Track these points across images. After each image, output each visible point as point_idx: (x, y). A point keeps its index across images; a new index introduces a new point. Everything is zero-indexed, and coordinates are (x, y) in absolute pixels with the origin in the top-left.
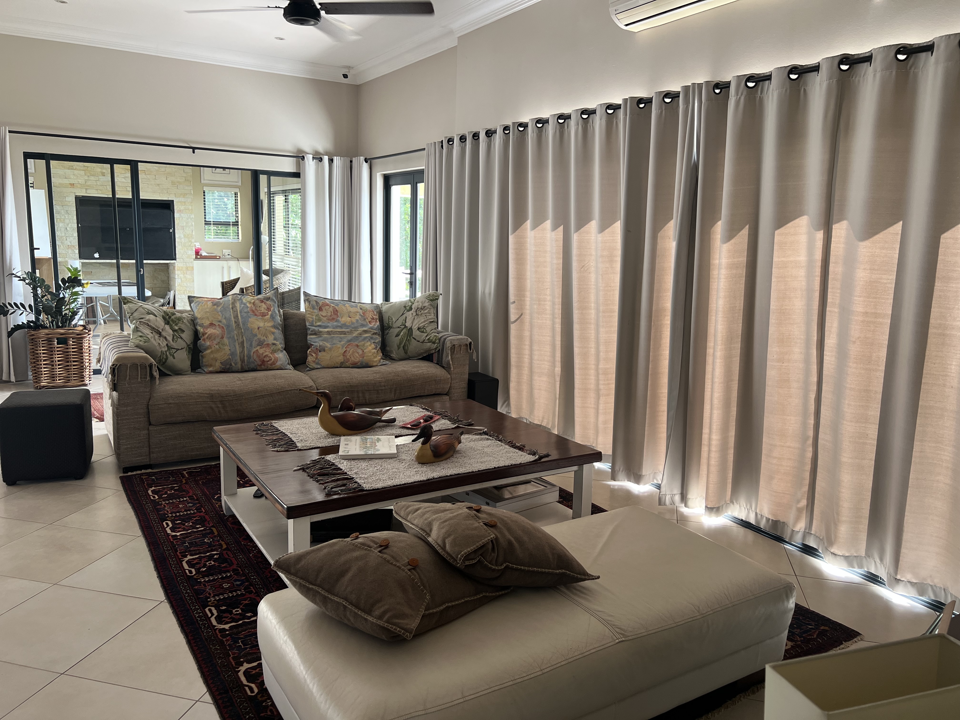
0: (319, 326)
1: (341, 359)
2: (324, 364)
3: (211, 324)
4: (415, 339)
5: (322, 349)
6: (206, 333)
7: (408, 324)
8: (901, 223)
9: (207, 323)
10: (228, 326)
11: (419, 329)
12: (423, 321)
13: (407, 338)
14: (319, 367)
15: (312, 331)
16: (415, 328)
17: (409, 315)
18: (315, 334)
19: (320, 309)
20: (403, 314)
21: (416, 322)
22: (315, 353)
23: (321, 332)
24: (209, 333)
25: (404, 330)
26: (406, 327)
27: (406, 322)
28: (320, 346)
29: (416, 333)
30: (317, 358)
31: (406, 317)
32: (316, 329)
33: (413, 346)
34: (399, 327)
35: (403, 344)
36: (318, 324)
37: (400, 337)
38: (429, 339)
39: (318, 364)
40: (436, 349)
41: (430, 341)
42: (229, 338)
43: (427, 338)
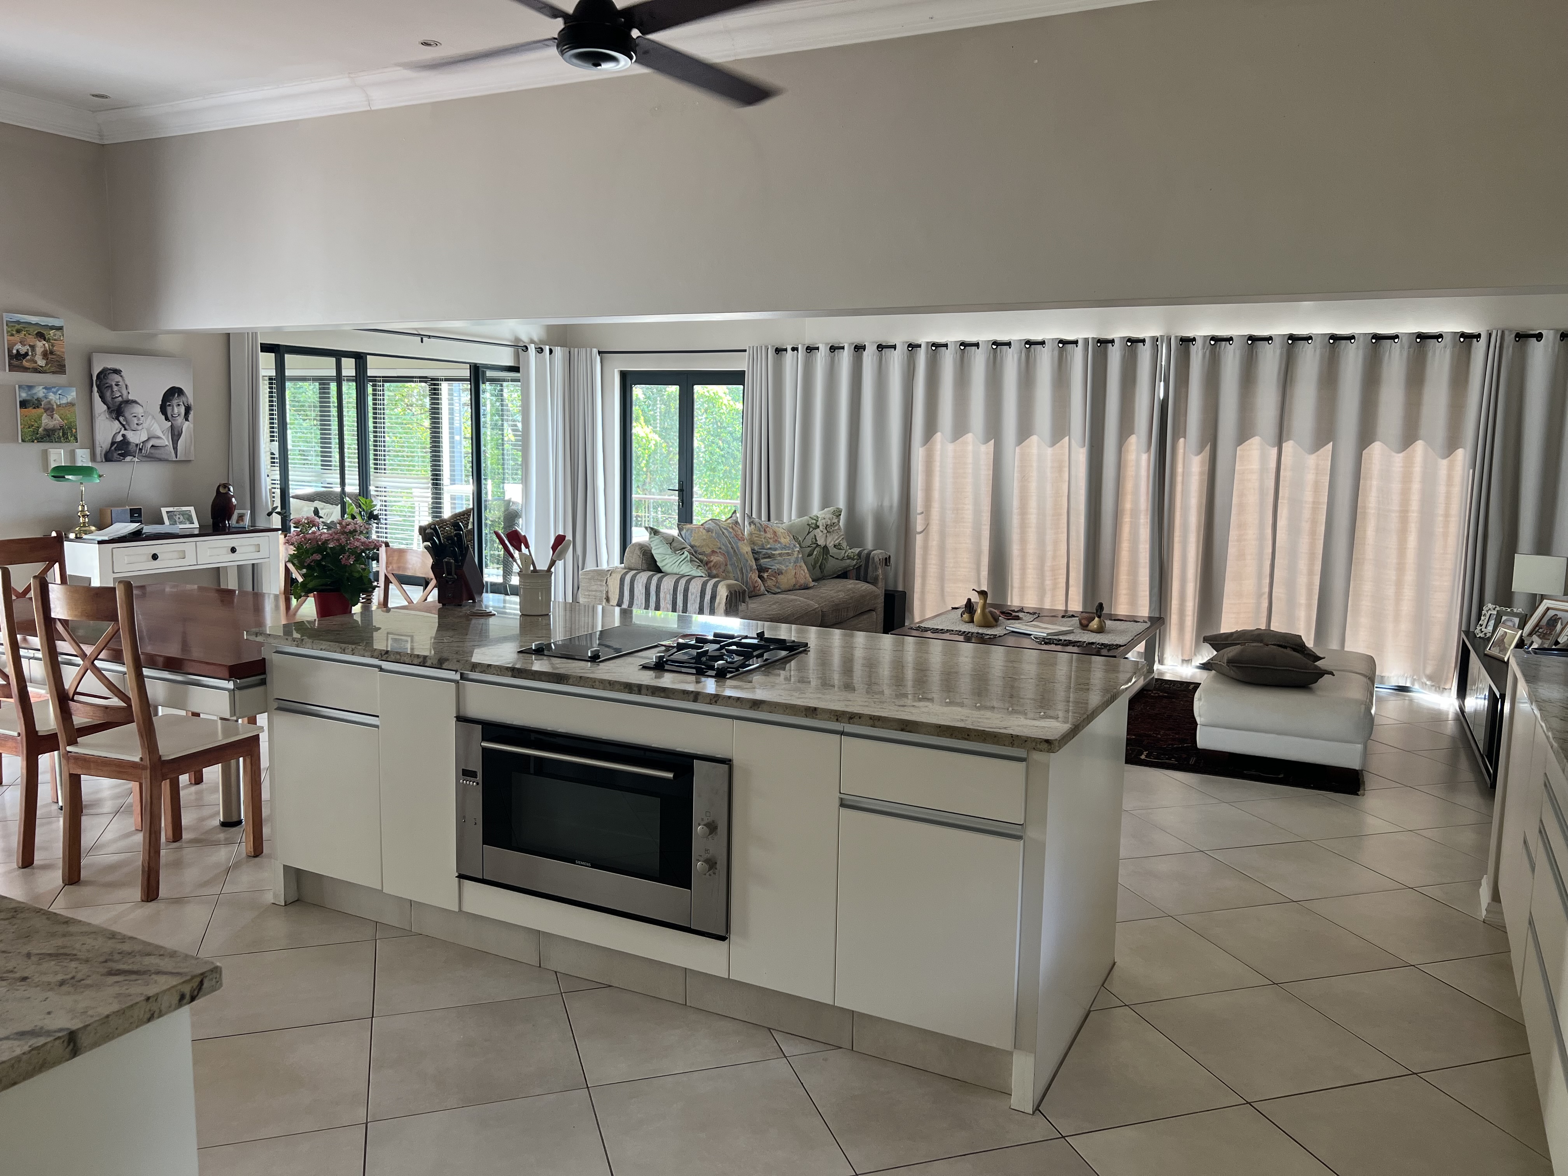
0: (770, 549)
1: (793, 581)
2: (784, 586)
3: (713, 552)
4: (833, 557)
5: (780, 573)
6: (712, 561)
7: (821, 542)
8: (1331, 443)
9: (708, 551)
10: (728, 552)
11: (835, 546)
12: (837, 537)
13: (823, 556)
14: (779, 591)
15: (764, 555)
16: (830, 545)
17: (818, 533)
18: (769, 557)
19: (765, 532)
20: (809, 533)
21: (829, 539)
22: (775, 577)
23: (774, 554)
24: (715, 561)
25: (817, 549)
26: (818, 545)
27: (816, 540)
28: (778, 569)
29: (833, 551)
30: (777, 582)
31: (815, 535)
32: (769, 551)
33: (832, 565)
34: (809, 547)
35: (819, 564)
36: (769, 546)
37: (814, 556)
38: (848, 556)
39: (778, 588)
40: (855, 565)
41: (849, 558)
42: (731, 565)
43: (846, 555)
